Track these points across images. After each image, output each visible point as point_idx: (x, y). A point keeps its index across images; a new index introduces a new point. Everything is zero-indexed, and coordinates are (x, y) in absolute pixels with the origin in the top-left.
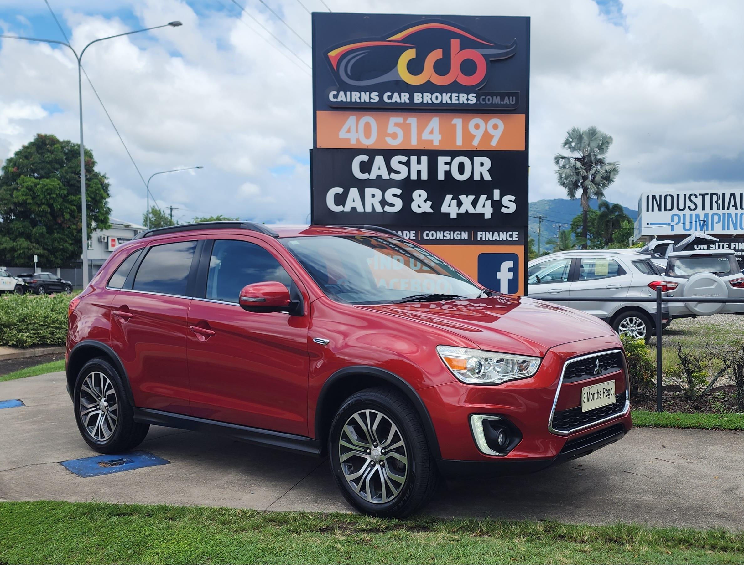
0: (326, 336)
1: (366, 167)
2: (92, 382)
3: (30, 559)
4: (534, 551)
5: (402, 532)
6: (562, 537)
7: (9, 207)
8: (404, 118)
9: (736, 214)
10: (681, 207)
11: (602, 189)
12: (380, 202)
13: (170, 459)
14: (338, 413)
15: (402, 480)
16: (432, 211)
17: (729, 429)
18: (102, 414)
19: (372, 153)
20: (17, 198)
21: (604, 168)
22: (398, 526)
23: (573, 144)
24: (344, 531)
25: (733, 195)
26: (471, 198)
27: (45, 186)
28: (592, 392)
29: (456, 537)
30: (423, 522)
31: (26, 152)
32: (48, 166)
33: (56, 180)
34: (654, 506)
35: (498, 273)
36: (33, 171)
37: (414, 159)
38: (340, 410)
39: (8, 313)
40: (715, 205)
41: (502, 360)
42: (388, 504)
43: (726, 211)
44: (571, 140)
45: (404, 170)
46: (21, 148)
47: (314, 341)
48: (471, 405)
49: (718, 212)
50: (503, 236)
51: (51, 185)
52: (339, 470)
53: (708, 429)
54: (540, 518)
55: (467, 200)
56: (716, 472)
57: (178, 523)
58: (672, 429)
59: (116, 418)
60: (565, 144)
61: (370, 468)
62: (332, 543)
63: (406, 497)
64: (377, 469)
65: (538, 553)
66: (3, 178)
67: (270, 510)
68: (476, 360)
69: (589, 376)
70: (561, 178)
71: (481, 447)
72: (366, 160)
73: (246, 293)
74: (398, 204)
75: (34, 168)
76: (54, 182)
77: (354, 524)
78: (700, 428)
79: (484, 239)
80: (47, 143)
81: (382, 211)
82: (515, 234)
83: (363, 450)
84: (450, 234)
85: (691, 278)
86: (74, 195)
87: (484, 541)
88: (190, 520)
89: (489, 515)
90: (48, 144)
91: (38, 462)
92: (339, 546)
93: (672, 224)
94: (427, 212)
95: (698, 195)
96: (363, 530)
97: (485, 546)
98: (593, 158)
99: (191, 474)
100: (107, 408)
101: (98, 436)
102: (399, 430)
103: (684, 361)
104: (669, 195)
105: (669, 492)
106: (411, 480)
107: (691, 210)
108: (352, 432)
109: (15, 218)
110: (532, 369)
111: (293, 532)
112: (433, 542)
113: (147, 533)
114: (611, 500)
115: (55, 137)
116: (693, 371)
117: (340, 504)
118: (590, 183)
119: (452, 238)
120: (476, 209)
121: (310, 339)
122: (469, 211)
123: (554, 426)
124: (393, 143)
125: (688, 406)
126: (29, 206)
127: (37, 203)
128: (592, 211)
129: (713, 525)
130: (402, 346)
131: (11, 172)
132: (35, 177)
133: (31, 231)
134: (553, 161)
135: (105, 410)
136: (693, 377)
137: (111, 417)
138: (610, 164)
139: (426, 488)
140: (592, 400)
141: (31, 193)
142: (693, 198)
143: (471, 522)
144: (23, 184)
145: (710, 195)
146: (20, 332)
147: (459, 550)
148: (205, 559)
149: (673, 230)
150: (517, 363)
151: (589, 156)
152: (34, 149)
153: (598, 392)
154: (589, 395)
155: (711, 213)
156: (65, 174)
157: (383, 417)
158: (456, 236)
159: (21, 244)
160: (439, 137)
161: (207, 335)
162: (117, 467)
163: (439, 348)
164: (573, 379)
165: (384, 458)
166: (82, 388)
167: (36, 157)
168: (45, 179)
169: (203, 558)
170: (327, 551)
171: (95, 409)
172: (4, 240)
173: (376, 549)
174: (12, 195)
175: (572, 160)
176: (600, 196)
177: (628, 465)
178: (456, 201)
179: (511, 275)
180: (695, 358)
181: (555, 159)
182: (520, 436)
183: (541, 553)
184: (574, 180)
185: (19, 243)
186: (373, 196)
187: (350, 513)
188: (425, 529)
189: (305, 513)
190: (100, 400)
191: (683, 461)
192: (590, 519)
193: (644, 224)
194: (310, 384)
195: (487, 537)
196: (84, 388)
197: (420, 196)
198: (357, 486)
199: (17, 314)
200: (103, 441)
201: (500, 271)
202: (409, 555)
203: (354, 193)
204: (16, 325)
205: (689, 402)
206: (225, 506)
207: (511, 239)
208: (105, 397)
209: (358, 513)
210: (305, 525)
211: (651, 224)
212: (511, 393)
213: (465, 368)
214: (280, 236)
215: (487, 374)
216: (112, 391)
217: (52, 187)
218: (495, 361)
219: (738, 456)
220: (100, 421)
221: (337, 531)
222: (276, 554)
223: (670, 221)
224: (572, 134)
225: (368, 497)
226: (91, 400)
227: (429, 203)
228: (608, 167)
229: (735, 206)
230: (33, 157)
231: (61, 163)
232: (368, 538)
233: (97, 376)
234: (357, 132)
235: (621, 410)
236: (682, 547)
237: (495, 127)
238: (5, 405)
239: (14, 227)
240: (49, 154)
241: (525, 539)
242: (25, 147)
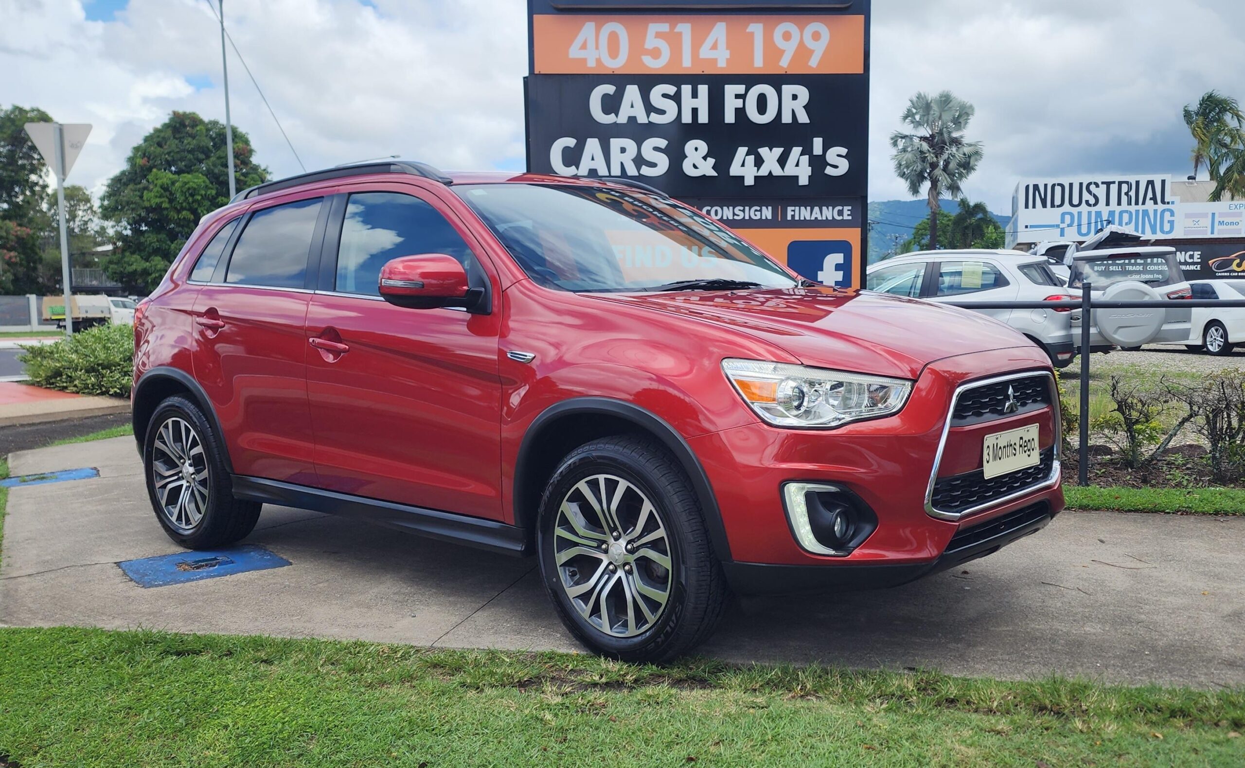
0: (531, 349)
1: (611, 104)
2: (168, 435)
3: (11, 731)
4: (905, 731)
5: (662, 690)
6: (952, 702)
7: (138, 213)
8: (670, 26)
9: (1155, 211)
10: (1076, 201)
11: (959, 182)
12: (633, 160)
13: (293, 558)
14: (551, 481)
15: (661, 596)
16: (716, 175)
17: (1204, 513)
18: (187, 487)
19: (621, 81)
20: (149, 201)
21: (961, 151)
22: (656, 678)
23: (917, 117)
24: (559, 688)
25: (1151, 183)
26: (778, 151)
27: (186, 183)
28: (1001, 444)
29: (758, 700)
30: (700, 669)
31: (158, 137)
32: (190, 156)
33: (200, 175)
34: (1108, 644)
35: (819, 273)
36: (169, 164)
37: (686, 89)
38: (556, 476)
39: (108, 349)
40: (1124, 199)
41: (840, 384)
42: (640, 638)
43: (1140, 207)
44: (914, 111)
45: (671, 107)
46: (152, 131)
47: (509, 356)
48: (784, 466)
49: (1130, 208)
50: (829, 213)
51: (194, 182)
52: (554, 580)
53: (1169, 513)
54: (907, 665)
55: (770, 155)
56: (1201, 584)
57: (276, 670)
58: (1108, 514)
59: (205, 492)
60: (905, 118)
61: (606, 577)
62: (536, 709)
63: (670, 626)
64: (620, 578)
65: (913, 735)
66: (129, 173)
67: (439, 646)
68: (794, 384)
69: (995, 416)
70: (900, 165)
71: (802, 539)
72: (612, 93)
73: (391, 273)
74: (663, 164)
75: (169, 158)
76: (198, 178)
77: (580, 672)
78: (1156, 512)
79: (797, 218)
80: (187, 123)
81: (637, 174)
82: (847, 210)
83: (595, 544)
84: (743, 211)
85: (1108, 290)
86: (225, 197)
87: (810, 709)
88: (296, 664)
89: (815, 659)
90: (188, 125)
91: (83, 563)
92: (548, 716)
93: (1062, 226)
94: (707, 175)
95: (1100, 184)
96: (595, 685)
97: (812, 719)
98: (946, 135)
99: (320, 583)
100: (193, 476)
101: (182, 521)
102: (656, 509)
103: (1123, 406)
104: (1059, 185)
105: (1129, 618)
106: (677, 597)
107: (1090, 205)
108: (576, 514)
109: (146, 228)
110: (895, 402)
111: (469, 687)
112: (718, 710)
113: (216, 687)
114: (1027, 632)
115: (198, 115)
116: (1137, 422)
117: (559, 635)
118: (941, 172)
119: (747, 218)
120: (785, 169)
121: (501, 353)
122: (775, 174)
123: (935, 504)
124: (654, 65)
125: (1129, 477)
126: (165, 212)
127: (176, 208)
128: (942, 214)
129: (1223, 679)
130: (665, 363)
131: (139, 165)
132: (171, 172)
133: (170, 246)
134: (888, 142)
135: (190, 480)
136: (1135, 431)
137: (199, 491)
138: (970, 145)
139: (705, 611)
140: (1000, 459)
141: (168, 194)
142: (1093, 188)
143: (785, 671)
144: (155, 182)
145: (1117, 183)
146: (125, 375)
147: (765, 727)
148: (306, 738)
149: (1062, 234)
150: (868, 389)
151: (941, 133)
152: (169, 133)
153: (1011, 445)
154: (996, 447)
155: (1118, 209)
156: (212, 167)
157: (628, 487)
158: (752, 213)
159: (156, 265)
160: (727, 54)
161: (336, 353)
162: (204, 571)
163: (725, 363)
164: (968, 419)
165: (631, 558)
166: (155, 445)
167: (172, 144)
168: (186, 175)
169: (302, 736)
170: (525, 726)
171: (176, 477)
172: (133, 259)
173: (615, 722)
174: (141, 197)
175: (916, 140)
176: (955, 191)
177: (1046, 571)
178: (752, 157)
179: (839, 276)
180: (1141, 401)
181: (892, 139)
182: (873, 520)
183: (918, 734)
184: (919, 169)
185: (153, 263)
186: (623, 150)
187: (575, 652)
188: (703, 683)
189: (497, 651)
190: (183, 464)
191: (1139, 565)
192: (996, 667)
193: (1021, 227)
194: (504, 435)
195: (814, 700)
196: (158, 444)
197: (696, 149)
198: (586, 605)
199: (121, 349)
200: (187, 530)
201: (822, 270)
202: (673, 736)
203: (593, 145)
204: (119, 365)
205: (1130, 470)
206: (362, 639)
207: (840, 218)
208: (189, 459)
209: (589, 652)
210: (492, 674)
211: (1032, 227)
212: (853, 445)
213: (774, 400)
214: (455, 182)
215: (813, 410)
216: (198, 450)
217: (195, 186)
218: (828, 387)
219: (1231, 557)
220: (184, 497)
221: (548, 687)
222: (433, 730)
223: (1058, 222)
224: (917, 102)
225: (604, 625)
226: (171, 464)
227: (711, 161)
228: (966, 150)
229: (1154, 199)
230: (168, 143)
231: (207, 153)
232: (601, 701)
233: (176, 424)
234: (597, 48)
235: (1046, 477)
236: (1179, 722)
237: (816, 36)
238: (72, 475)
239: (146, 241)
240: (190, 139)
241: (884, 706)
242: (157, 131)
